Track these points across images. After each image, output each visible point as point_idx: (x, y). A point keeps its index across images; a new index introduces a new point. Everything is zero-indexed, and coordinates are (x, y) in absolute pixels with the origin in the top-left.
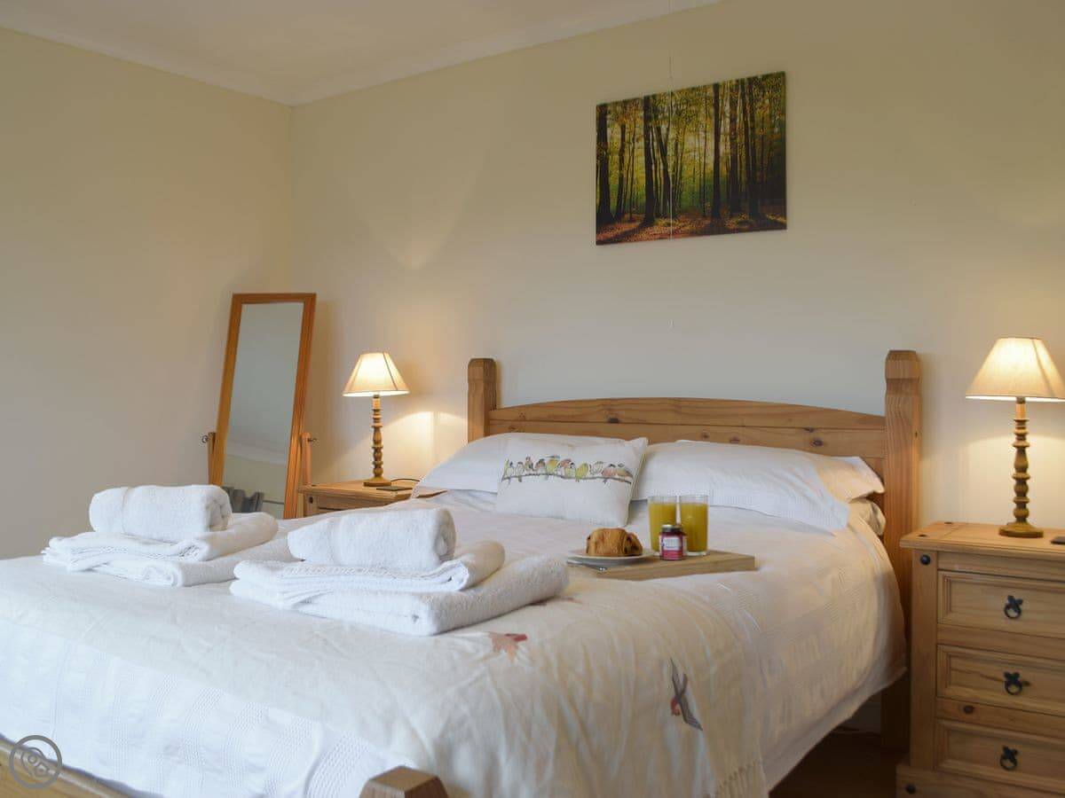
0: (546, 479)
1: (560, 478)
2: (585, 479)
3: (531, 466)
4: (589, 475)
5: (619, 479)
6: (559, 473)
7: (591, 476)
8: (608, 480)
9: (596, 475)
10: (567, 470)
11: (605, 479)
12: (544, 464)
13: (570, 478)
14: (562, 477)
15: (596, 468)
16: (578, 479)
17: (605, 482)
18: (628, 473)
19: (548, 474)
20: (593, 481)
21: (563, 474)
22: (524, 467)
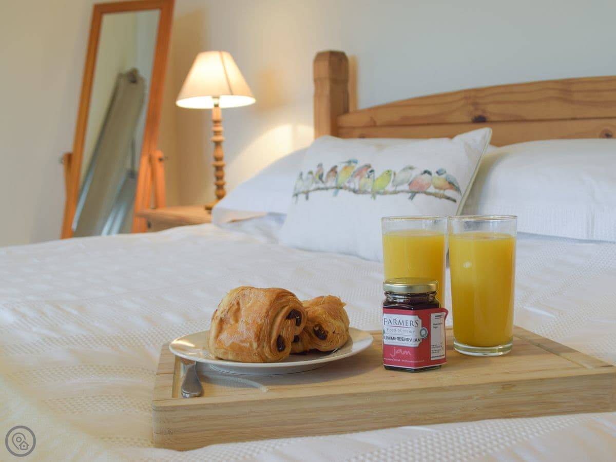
0: (336, 194)
1: (352, 194)
2: (385, 193)
3: (321, 177)
4: (390, 188)
5: (435, 195)
6: (352, 186)
7: (393, 189)
8: (418, 196)
9: (400, 188)
10: (363, 180)
11: (413, 194)
12: (336, 172)
13: (365, 192)
14: (355, 191)
15: (401, 177)
16: (375, 193)
17: (412, 198)
18: (452, 185)
19: (339, 188)
20: (395, 196)
21: (357, 188)
22: (314, 178)
